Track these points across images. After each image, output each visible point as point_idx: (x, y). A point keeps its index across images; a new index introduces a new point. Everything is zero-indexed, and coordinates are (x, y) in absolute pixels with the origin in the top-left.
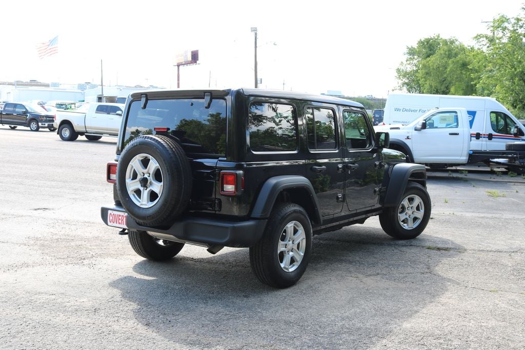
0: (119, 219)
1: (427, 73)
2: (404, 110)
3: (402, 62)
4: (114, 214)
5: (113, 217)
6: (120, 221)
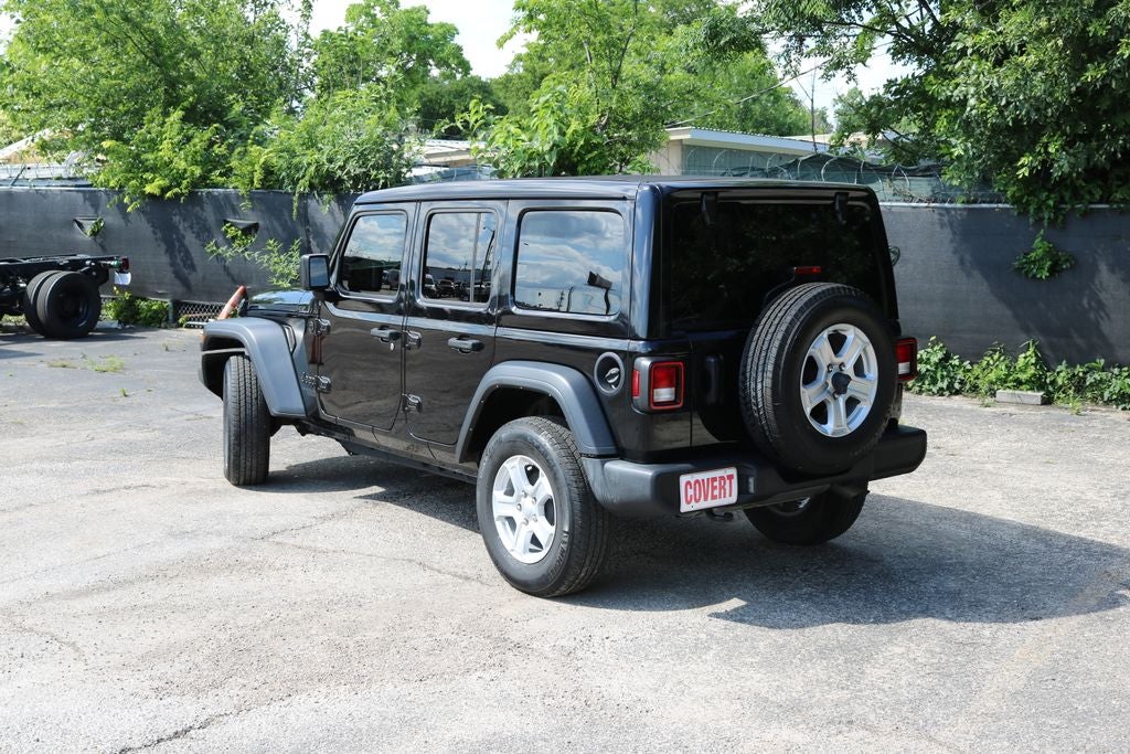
4: (697, 481)
5: (695, 490)
6: (716, 492)
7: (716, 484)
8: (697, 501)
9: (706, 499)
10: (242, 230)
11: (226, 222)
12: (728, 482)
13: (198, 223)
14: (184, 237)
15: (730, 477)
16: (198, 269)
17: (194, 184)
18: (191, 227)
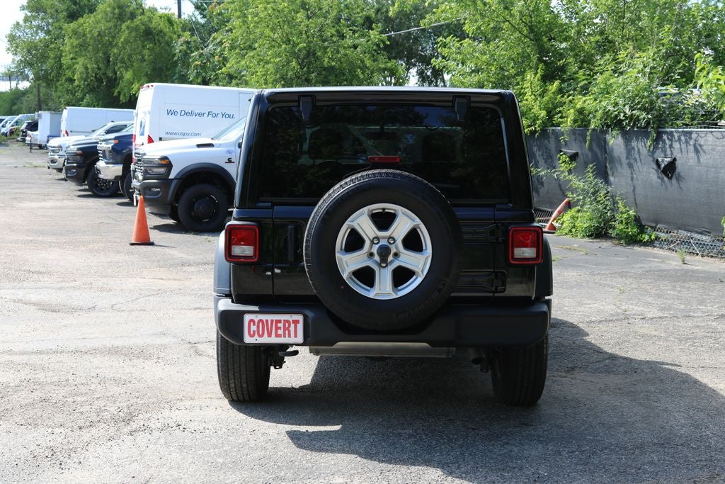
0: (277, 328)
1: (81, 45)
2: (183, 113)
3: (18, 23)
4: (261, 321)
5: (258, 327)
6: (280, 332)
7: (280, 325)
8: (260, 336)
9: (269, 335)
10: (570, 157)
11: (561, 151)
12: (293, 325)
13: (546, 152)
14: (538, 162)
15: (296, 322)
16: (545, 184)
17: (544, 125)
18: (542, 155)
